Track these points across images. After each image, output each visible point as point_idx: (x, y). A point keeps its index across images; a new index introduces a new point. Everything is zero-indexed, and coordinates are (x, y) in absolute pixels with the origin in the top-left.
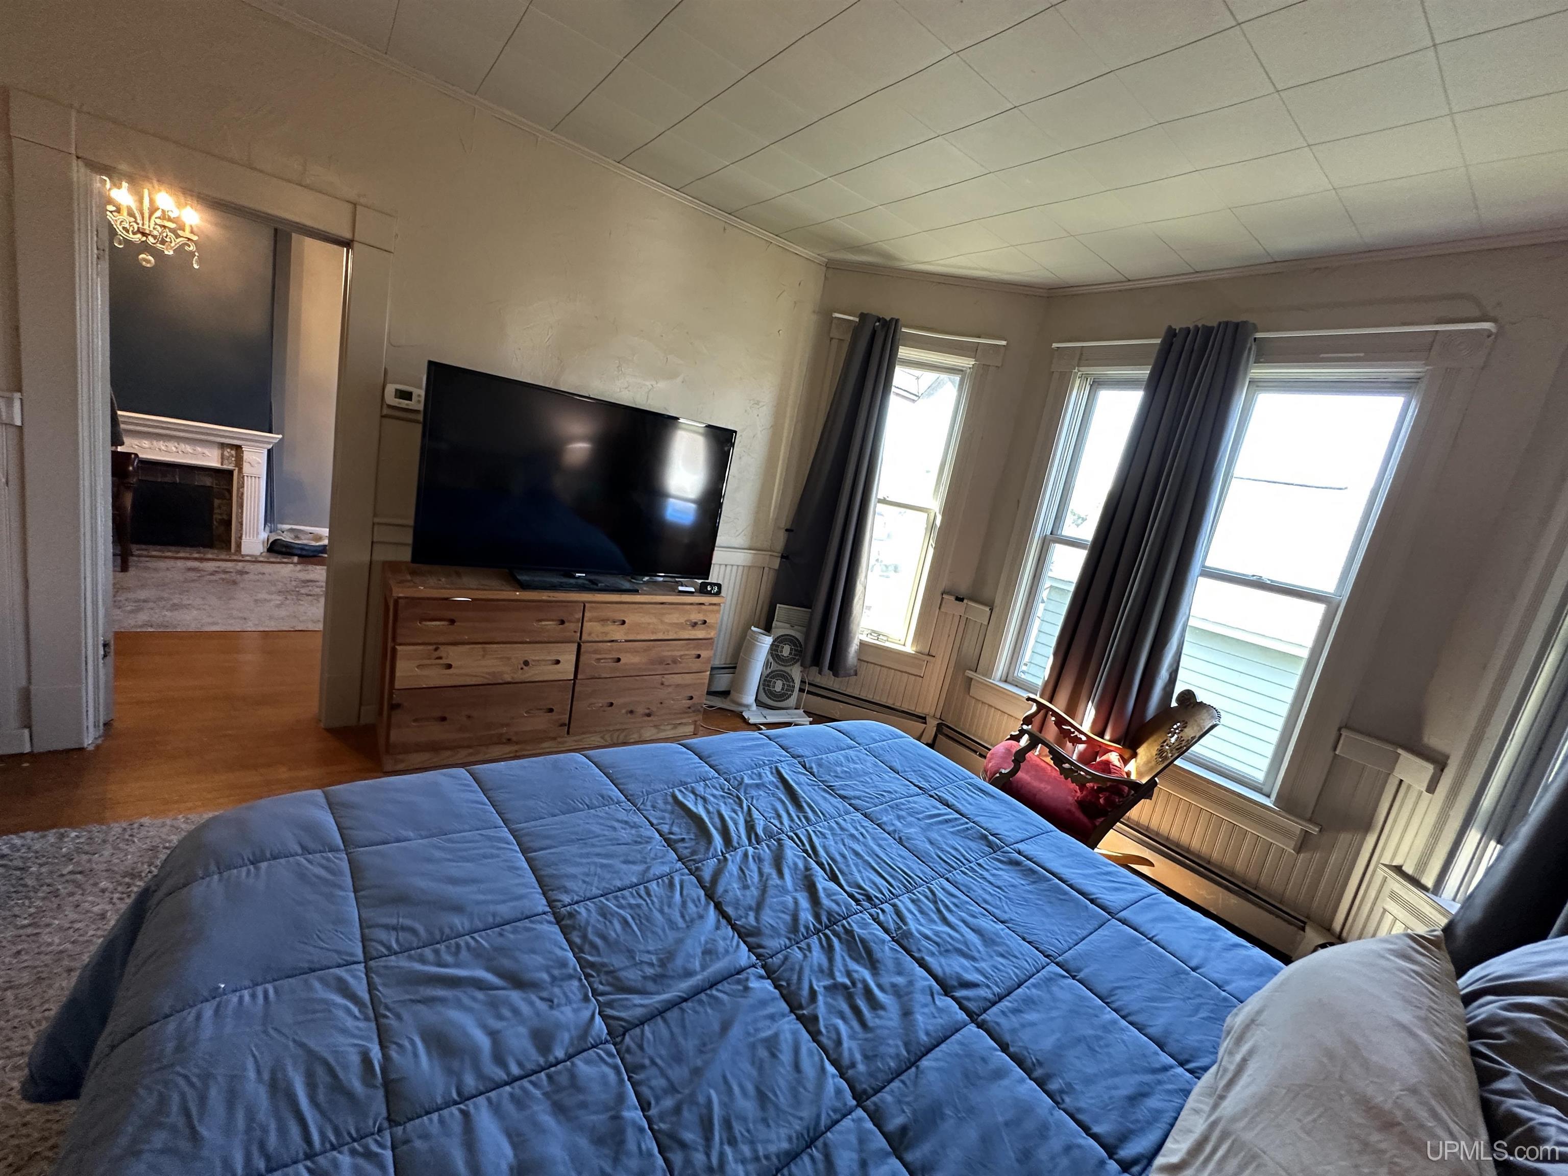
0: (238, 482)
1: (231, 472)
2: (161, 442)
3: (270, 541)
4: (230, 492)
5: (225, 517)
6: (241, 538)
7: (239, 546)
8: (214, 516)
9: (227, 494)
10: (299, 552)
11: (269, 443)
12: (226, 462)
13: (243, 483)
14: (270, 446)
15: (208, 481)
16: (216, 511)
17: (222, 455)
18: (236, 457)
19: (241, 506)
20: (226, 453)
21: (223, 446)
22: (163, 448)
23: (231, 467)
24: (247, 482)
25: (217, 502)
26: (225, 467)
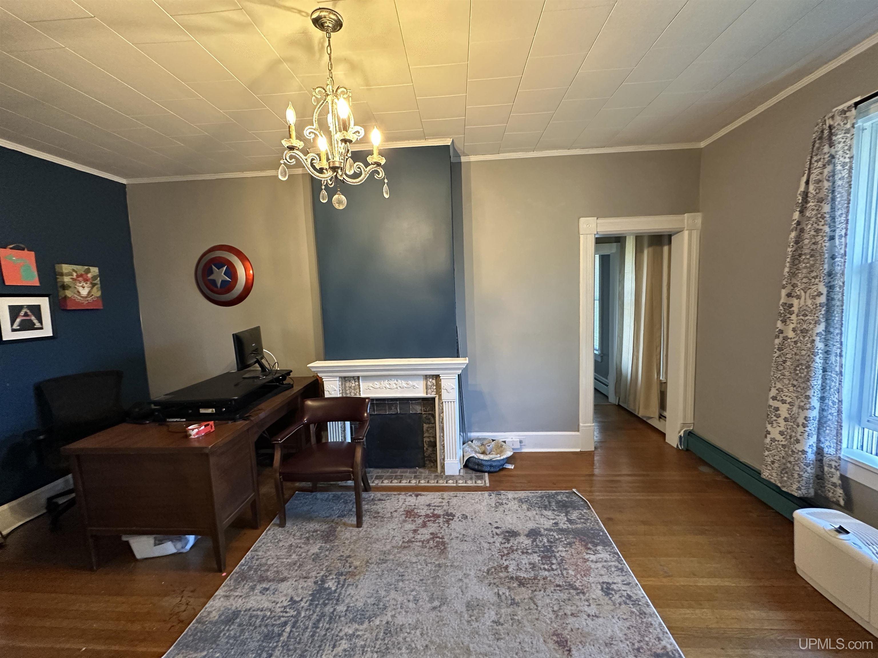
0: (439, 409)
1: (433, 399)
2: (386, 382)
3: (465, 459)
4: (434, 416)
5: (432, 440)
6: (444, 459)
7: (443, 467)
8: (425, 440)
9: (432, 419)
10: (488, 469)
11: (458, 369)
12: (429, 391)
13: (443, 409)
14: (460, 372)
15: (418, 409)
16: (426, 435)
17: (427, 385)
18: (436, 385)
19: (442, 429)
20: (429, 383)
21: (426, 377)
22: (388, 386)
23: (433, 395)
24: (445, 407)
25: (425, 426)
26: (429, 396)
